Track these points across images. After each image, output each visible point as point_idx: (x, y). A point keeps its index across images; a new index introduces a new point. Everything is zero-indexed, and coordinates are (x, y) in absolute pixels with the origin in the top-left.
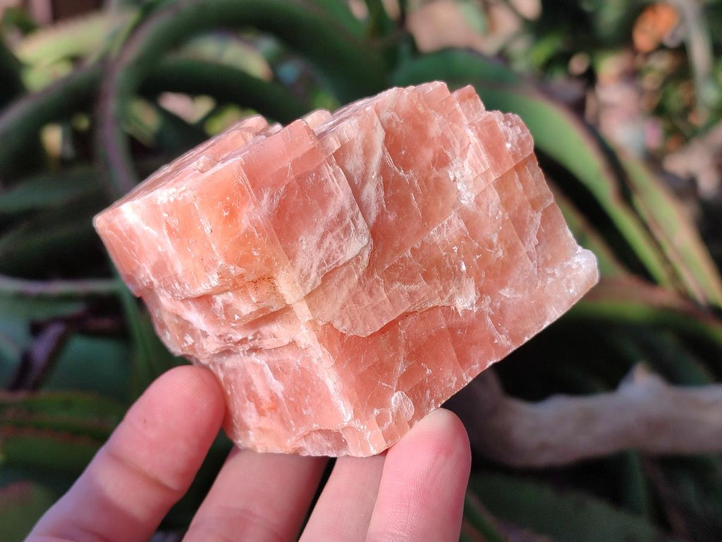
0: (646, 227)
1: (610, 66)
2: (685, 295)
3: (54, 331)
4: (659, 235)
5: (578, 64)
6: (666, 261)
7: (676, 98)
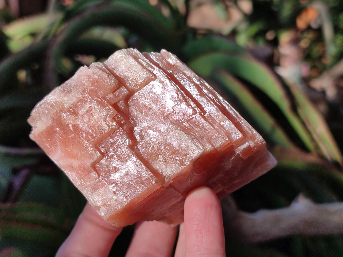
0: (303, 124)
1: (285, 37)
2: (322, 157)
3: (24, 173)
4: (310, 127)
5: (270, 36)
6: (313, 140)
7: (316, 51)
